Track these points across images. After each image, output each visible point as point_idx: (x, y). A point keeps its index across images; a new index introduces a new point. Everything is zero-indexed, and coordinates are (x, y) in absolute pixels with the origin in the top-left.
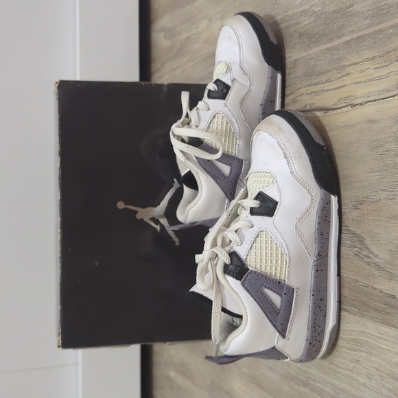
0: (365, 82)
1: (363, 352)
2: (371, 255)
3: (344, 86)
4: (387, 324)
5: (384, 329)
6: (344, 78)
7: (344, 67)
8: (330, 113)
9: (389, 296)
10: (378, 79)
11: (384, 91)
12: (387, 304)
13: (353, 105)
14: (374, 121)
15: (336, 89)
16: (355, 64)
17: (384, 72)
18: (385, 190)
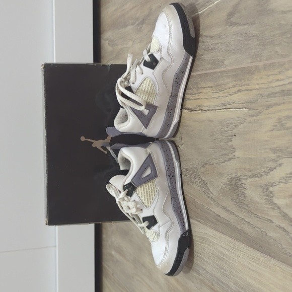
0: (208, 99)
1: (206, 244)
2: (210, 193)
3: (198, 99)
4: (216, 230)
5: (215, 232)
6: (199, 94)
7: (199, 88)
8: (192, 112)
9: (217, 215)
10: (213, 98)
11: (216, 106)
12: (216, 219)
13: (202, 110)
14: (211, 121)
15: (195, 99)
16: (203, 88)
17: (216, 96)
18: (216, 159)
